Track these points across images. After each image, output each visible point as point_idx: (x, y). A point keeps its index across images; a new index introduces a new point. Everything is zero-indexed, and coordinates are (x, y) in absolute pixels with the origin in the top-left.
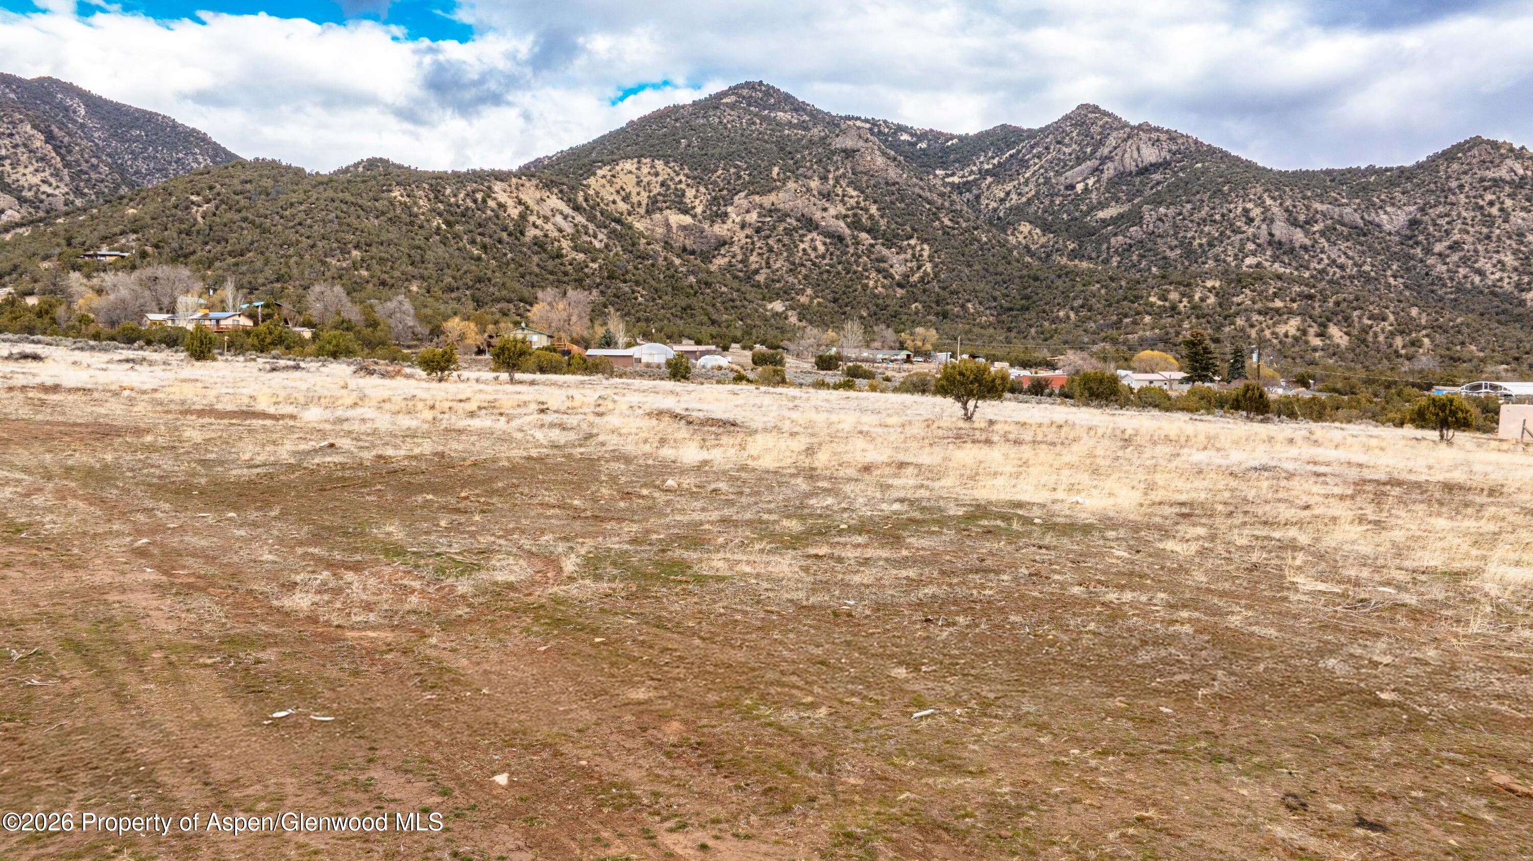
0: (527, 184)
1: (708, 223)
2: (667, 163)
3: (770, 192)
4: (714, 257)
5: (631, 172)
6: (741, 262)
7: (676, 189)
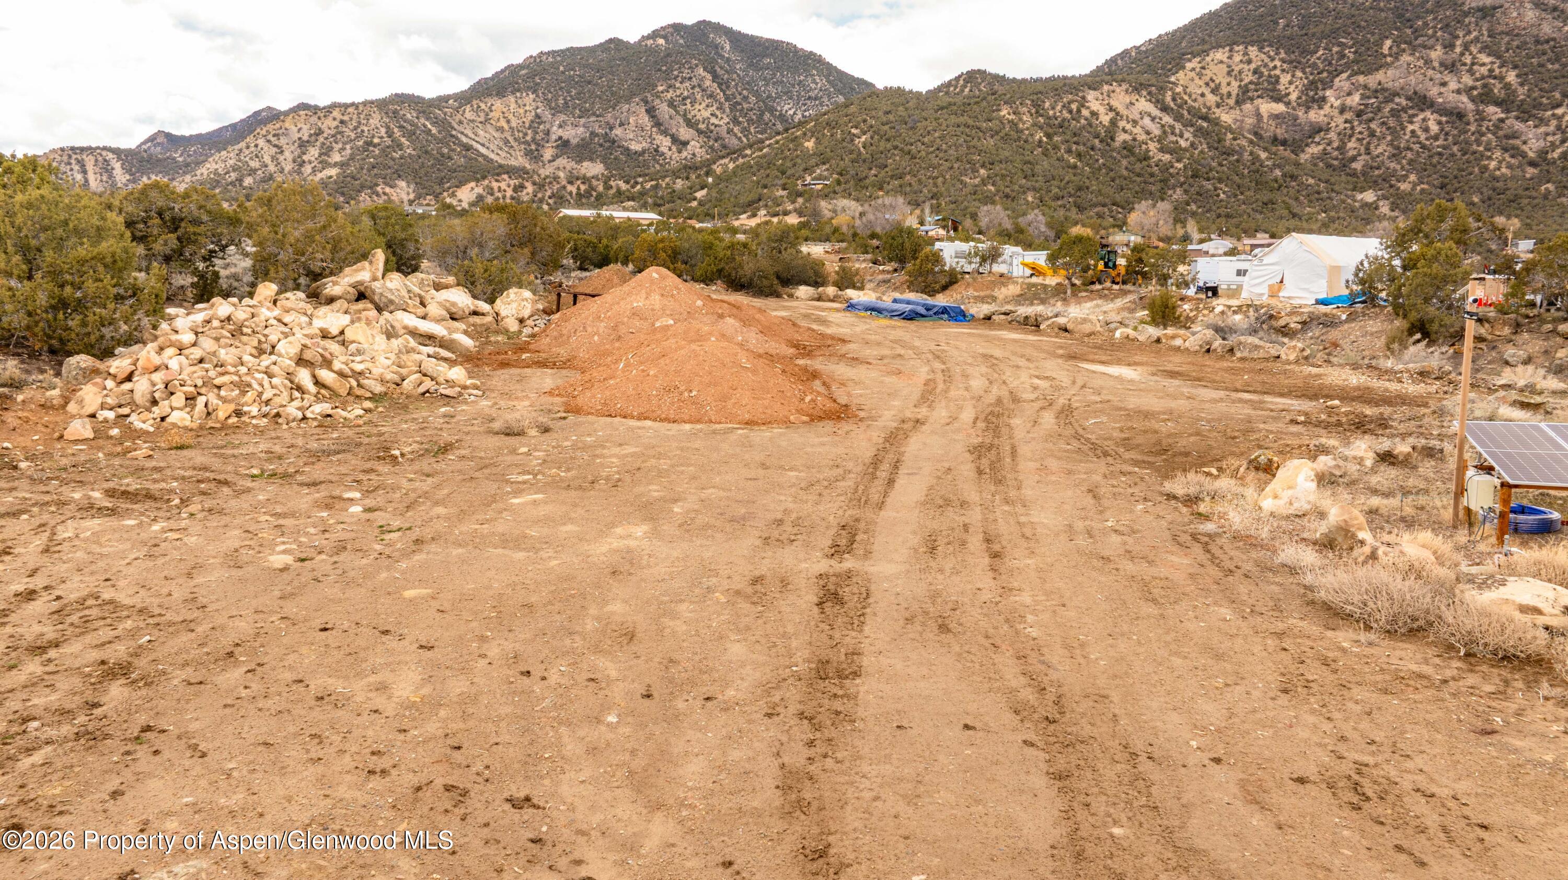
0: (1118, 90)
1: (1303, 109)
2: (1261, 49)
3: (1377, 70)
4: (1307, 145)
5: (1222, 62)
6: (1338, 149)
7: (1270, 76)
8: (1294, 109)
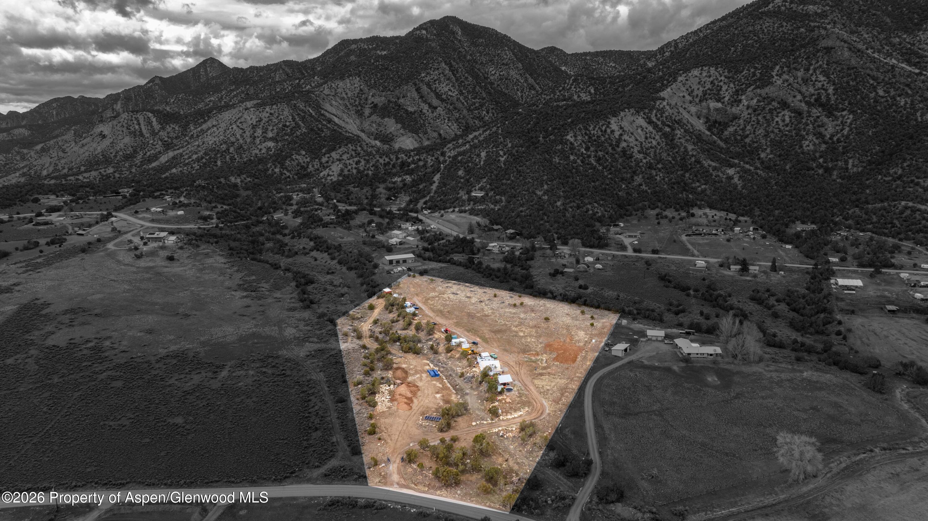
0: (628, 114)
1: (730, 106)
2: (716, 70)
3: (768, 85)
4: (728, 127)
5: (696, 76)
6: (742, 130)
7: (718, 86)
8: (726, 106)
